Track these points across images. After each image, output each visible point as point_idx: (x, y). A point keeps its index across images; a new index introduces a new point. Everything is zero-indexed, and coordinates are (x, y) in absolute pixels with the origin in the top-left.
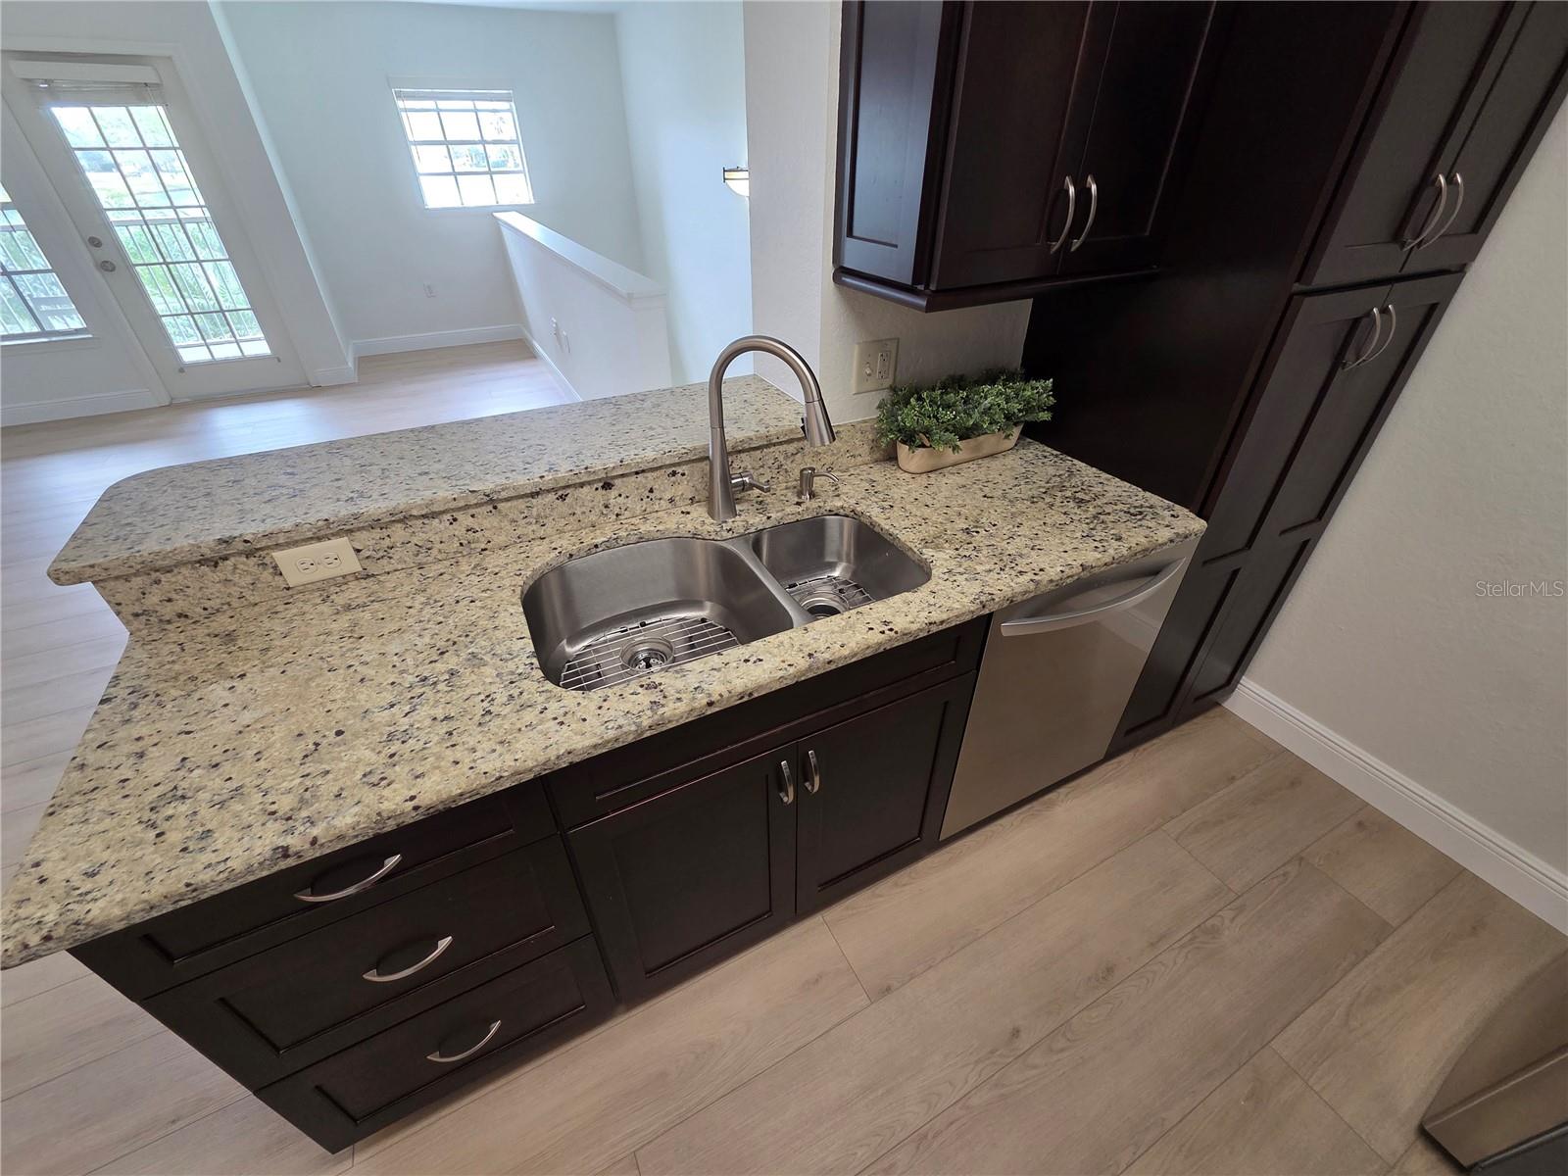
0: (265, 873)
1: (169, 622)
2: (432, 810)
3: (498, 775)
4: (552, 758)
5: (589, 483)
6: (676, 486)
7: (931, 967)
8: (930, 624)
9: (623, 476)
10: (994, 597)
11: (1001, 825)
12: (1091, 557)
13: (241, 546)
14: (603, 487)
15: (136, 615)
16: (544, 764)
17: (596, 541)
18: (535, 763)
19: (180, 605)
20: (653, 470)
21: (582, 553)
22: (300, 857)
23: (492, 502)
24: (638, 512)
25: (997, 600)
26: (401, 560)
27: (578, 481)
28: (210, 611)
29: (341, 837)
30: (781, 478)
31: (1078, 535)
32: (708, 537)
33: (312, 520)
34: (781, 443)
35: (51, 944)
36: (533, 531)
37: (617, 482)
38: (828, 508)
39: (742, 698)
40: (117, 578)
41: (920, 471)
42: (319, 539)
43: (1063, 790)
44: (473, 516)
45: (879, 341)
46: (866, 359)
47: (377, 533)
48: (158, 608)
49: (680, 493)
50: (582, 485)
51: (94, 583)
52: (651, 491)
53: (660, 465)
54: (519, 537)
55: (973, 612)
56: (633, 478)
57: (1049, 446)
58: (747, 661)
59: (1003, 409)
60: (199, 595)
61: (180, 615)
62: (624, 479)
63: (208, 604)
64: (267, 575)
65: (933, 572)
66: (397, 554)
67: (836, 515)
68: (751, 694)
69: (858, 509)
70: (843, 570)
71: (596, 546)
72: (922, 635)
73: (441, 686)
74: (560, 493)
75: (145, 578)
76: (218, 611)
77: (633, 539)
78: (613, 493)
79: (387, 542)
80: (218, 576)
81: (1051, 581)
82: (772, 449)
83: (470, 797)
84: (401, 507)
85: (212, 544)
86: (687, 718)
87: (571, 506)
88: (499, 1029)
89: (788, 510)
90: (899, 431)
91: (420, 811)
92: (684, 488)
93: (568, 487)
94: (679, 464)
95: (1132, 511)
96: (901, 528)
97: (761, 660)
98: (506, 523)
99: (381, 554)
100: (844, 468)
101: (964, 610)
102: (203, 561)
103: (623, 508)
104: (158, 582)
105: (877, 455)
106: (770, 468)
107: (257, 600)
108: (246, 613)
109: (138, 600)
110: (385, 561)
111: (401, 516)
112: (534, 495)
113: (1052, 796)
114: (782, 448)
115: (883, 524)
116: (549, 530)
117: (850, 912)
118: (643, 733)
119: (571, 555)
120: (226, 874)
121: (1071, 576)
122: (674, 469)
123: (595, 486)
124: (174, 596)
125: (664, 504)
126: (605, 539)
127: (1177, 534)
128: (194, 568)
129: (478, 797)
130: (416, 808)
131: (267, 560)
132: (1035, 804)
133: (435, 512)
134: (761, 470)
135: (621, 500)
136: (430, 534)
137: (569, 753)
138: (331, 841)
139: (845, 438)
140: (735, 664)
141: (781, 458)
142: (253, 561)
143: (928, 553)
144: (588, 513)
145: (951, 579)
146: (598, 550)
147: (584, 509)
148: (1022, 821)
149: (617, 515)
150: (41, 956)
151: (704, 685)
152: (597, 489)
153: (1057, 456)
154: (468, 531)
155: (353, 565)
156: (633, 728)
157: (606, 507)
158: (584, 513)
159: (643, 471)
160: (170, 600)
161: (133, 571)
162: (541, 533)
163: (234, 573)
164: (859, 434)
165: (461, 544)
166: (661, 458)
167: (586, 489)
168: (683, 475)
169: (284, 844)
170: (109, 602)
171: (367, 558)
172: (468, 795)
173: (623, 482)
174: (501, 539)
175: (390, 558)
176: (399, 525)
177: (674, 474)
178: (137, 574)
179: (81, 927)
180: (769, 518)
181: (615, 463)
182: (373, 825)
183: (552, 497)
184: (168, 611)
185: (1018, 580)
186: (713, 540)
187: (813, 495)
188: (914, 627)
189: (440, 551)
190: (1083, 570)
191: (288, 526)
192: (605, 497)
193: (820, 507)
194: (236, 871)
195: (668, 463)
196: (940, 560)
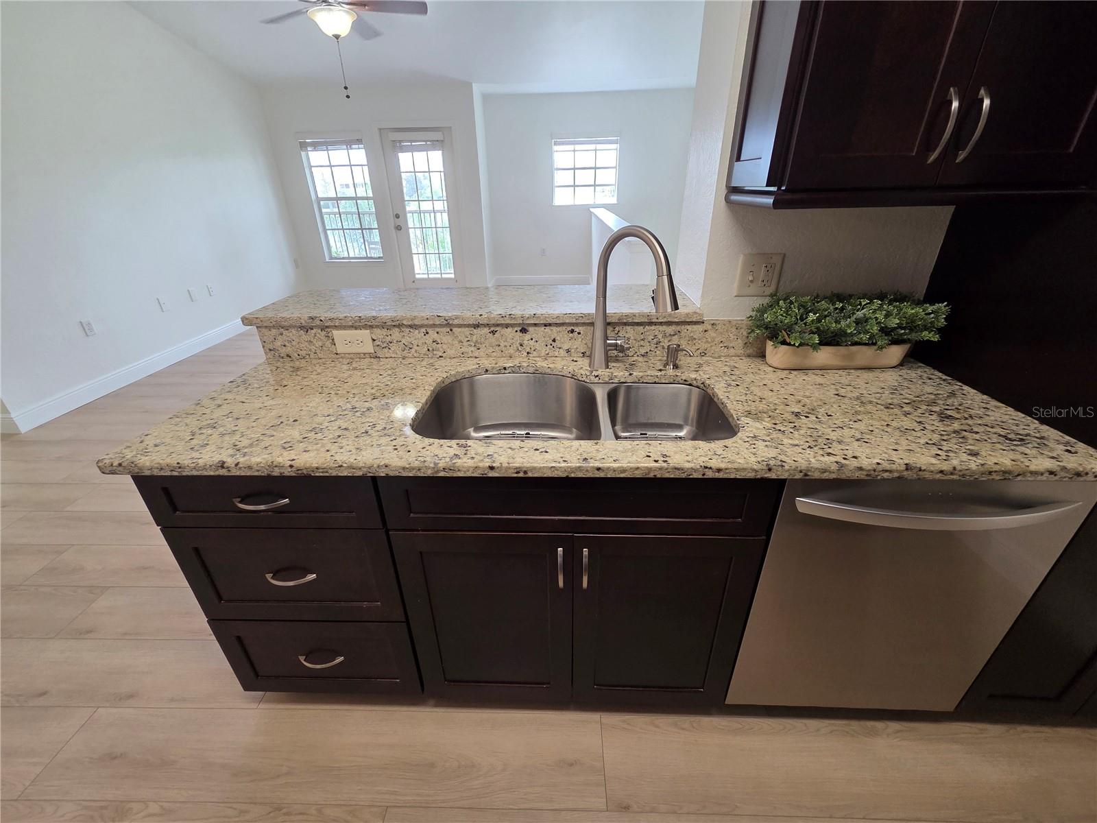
0: (212, 473)
1: (283, 358)
2: (300, 472)
3: (340, 464)
4: (375, 466)
5: (512, 326)
6: (573, 341)
7: (675, 812)
8: (706, 467)
9: (535, 325)
10: (784, 464)
11: (806, 725)
12: (925, 459)
13: (318, 323)
14: (521, 331)
15: (270, 350)
16: (370, 468)
17: (506, 365)
18: (364, 465)
19: (289, 350)
20: (557, 325)
21: (495, 371)
22: (229, 471)
23: (449, 325)
24: (543, 354)
25: (786, 467)
26: (394, 352)
27: (503, 322)
28: (301, 357)
29: (250, 468)
30: (658, 352)
31: (922, 441)
32: (580, 379)
33: (353, 316)
34: (661, 324)
35: (121, 469)
36: (472, 351)
37: (531, 329)
38: (684, 378)
39: (518, 473)
40: (266, 327)
41: (782, 367)
42: (356, 328)
43: (894, 726)
44: (438, 333)
45: (764, 254)
46: (750, 268)
47: (384, 332)
48: (279, 349)
49: (575, 347)
50: (507, 326)
51: (257, 327)
52: (554, 341)
53: (561, 322)
54: (463, 354)
55: (756, 471)
56: (543, 328)
57: (940, 372)
58: (537, 450)
59: (880, 323)
60: (297, 346)
61: (288, 356)
62: (536, 328)
63: (301, 353)
64: (328, 343)
65: (739, 434)
66: (394, 347)
67: (690, 385)
68: (525, 472)
69: (707, 382)
70: (687, 433)
71: (505, 369)
72: (695, 476)
73: (358, 414)
74: (492, 329)
75: (277, 330)
76: (304, 358)
77: (531, 370)
78: (527, 336)
79: (389, 339)
80: (305, 337)
81: (861, 469)
82: (653, 327)
83: (322, 472)
84: (398, 318)
85: (306, 319)
86: (473, 473)
87: (497, 340)
88: (341, 663)
89: (649, 373)
90: (766, 328)
91: (293, 469)
92: (579, 344)
93: (498, 325)
94: (577, 324)
95: (1012, 436)
96: (732, 400)
97: (546, 452)
98: (457, 342)
99: (385, 345)
100: (716, 355)
101: (745, 466)
102: (302, 327)
103: (533, 349)
104: (282, 334)
105: (749, 351)
106: (649, 342)
107: (322, 357)
108: (314, 361)
109: (272, 342)
110: (386, 350)
111: (397, 323)
112: (477, 326)
113: (879, 725)
114: (661, 328)
115: (720, 395)
116: (481, 353)
117: (626, 726)
118: (438, 471)
119: (487, 371)
120: (194, 465)
121: (890, 471)
122: (573, 328)
123: (516, 329)
124: (287, 344)
125: (563, 352)
126: (512, 365)
127: (1064, 468)
128: (297, 331)
129: (327, 474)
130: (291, 466)
131: (330, 335)
132: (855, 725)
133: (417, 325)
134: (642, 343)
135: (532, 343)
136: (412, 339)
137: (386, 466)
138: (245, 468)
139: (721, 330)
140: (527, 450)
141: (660, 336)
142: (324, 333)
143: (744, 420)
144: (508, 347)
145: (751, 442)
146: (506, 372)
147: (506, 344)
148: (831, 732)
149: (528, 353)
150: (117, 474)
151: (495, 455)
152: (516, 331)
153: (944, 380)
154: (433, 342)
155: (369, 348)
156: (432, 465)
157: (521, 345)
158: (506, 346)
159: (550, 325)
160: (285, 346)
161: (271, 325)
162: (476, 354)
163: (314, 338)
164: (734, 330)
165: (428, 350)
166: (563, 317)
167: (510, 330)
168: (579, 333)
169: (225, 460)
170: (261, 339)
171: (378, 345)
172: (321, 470)
173: (535, 330)
174: (451, 352)
175: (389, 349)
176: (397, 329)
177: (572, 331)
178: (274, 327)
179: (133, 465)
180: (630, 374)
181: (530, 314)
182: (268, 468)
183: (486, 330)
184: (283, 351)
185: (822, 459)
186: (584, 381)
187: (676, 367)
188: (688, 465)
189: (416, 351)
190: (907, 469)
191: (341, 316)
192: (521, 338)
193: (677, 376)
194: (199, 465)
195: (567, 321)
196: (750, 427)
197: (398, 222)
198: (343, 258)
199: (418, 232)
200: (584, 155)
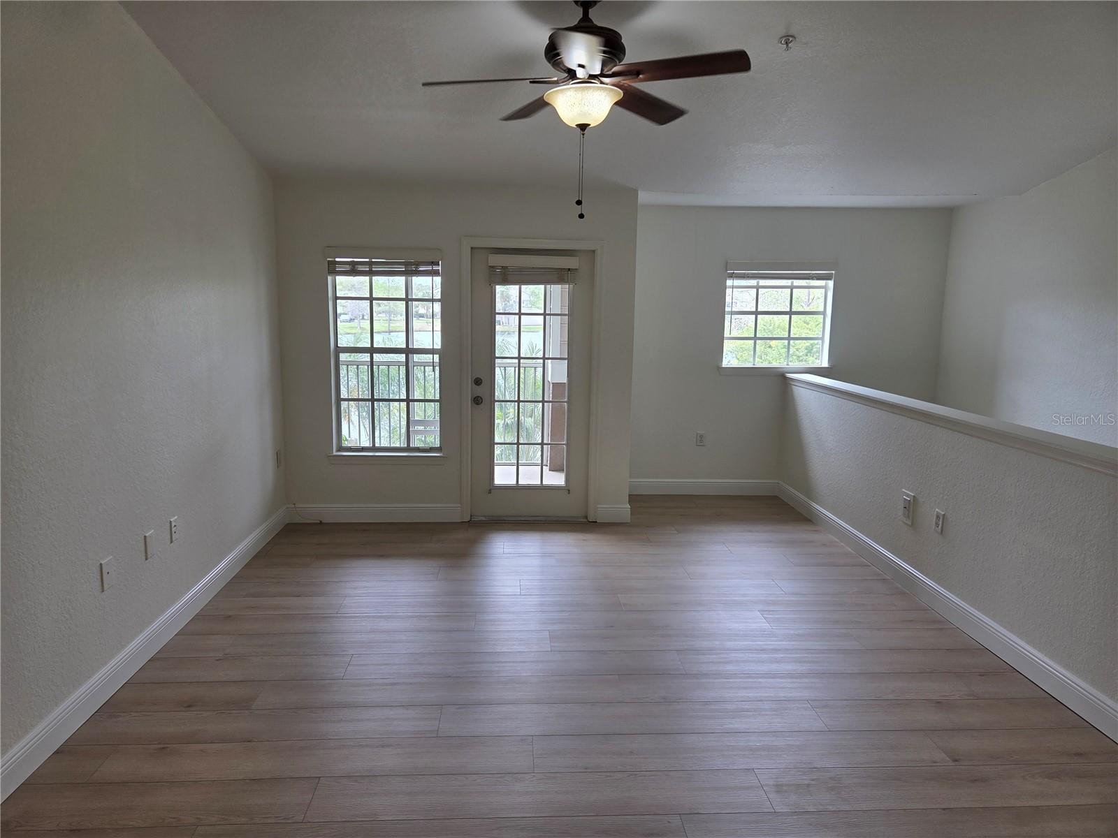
197: (480, 391)
198: (363, 449)
199: (511, 409)
200: (774, 295)
